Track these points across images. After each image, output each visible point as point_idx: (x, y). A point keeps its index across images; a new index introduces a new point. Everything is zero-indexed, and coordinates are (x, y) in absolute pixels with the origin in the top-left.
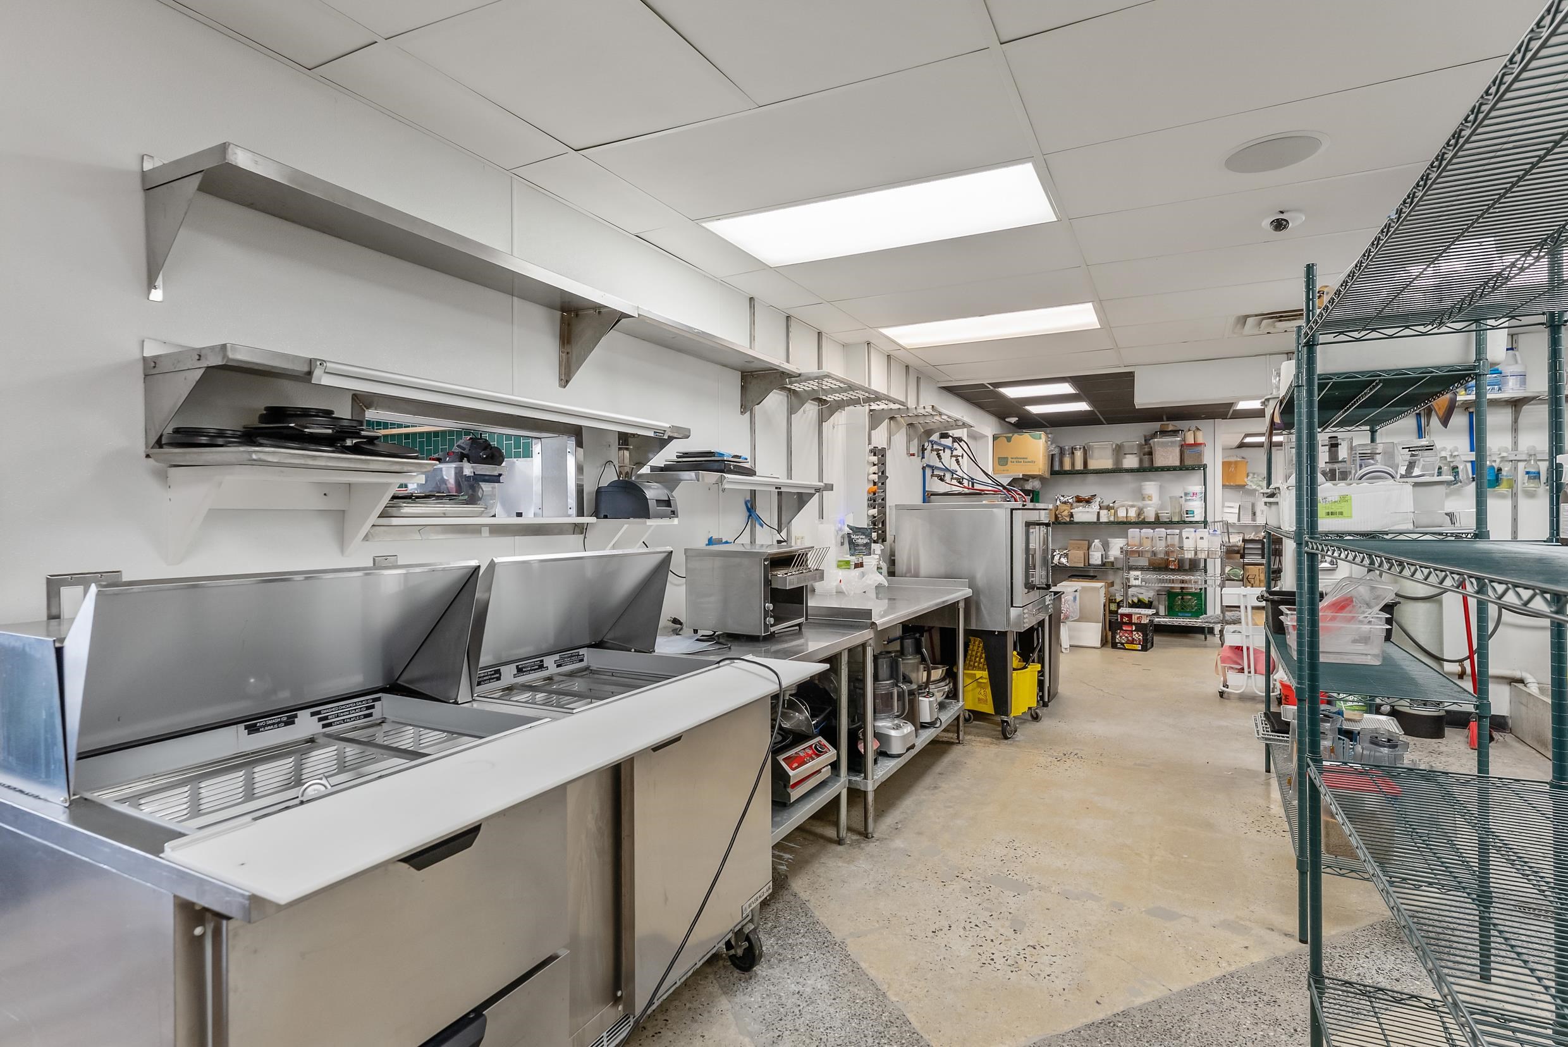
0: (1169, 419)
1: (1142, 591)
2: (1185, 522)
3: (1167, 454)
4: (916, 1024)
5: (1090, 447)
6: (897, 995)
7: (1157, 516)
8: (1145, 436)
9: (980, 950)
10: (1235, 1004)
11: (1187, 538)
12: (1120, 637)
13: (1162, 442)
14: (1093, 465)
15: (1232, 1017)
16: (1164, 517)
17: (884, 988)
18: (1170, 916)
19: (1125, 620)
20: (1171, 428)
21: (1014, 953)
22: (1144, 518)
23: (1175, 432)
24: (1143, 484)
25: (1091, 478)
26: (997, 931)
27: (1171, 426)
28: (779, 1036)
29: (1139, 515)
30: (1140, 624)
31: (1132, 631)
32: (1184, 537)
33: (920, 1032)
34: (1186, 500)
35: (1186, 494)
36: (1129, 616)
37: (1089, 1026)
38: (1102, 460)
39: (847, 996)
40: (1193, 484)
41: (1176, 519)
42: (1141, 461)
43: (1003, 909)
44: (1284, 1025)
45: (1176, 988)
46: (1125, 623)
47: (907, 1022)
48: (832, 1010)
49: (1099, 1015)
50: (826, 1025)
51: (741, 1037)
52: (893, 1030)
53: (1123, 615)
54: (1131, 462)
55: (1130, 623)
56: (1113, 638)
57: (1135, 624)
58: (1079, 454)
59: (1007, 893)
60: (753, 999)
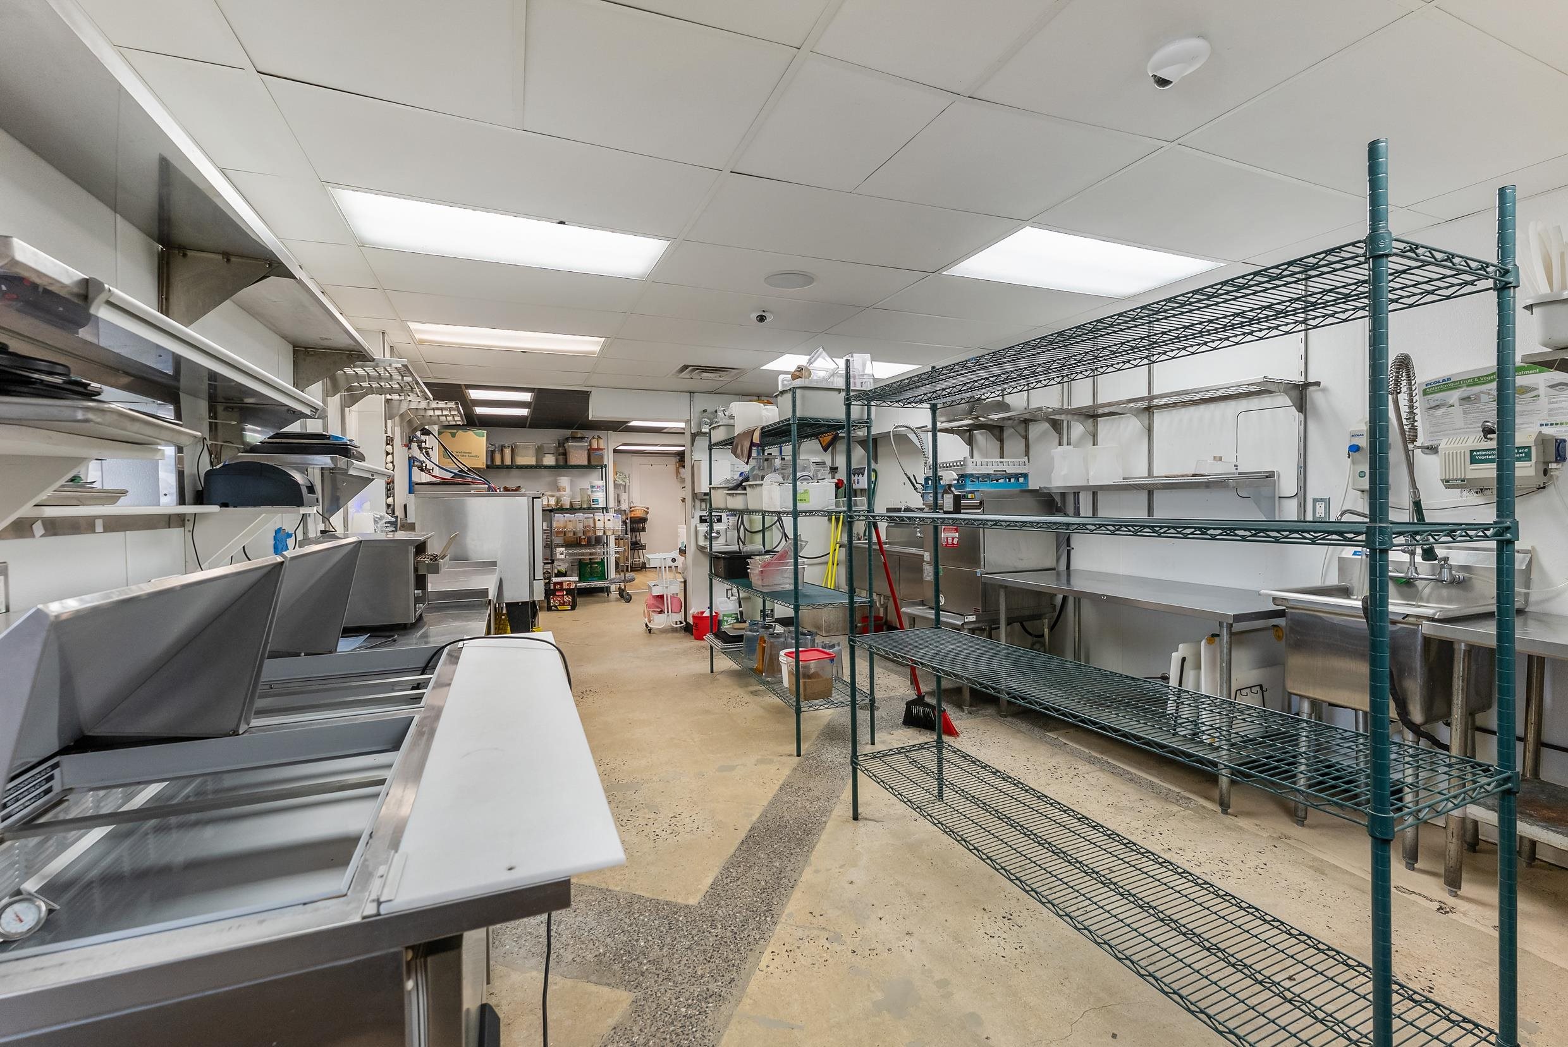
0: (578, 428)
1: (560, 564)
2: (593, 509)
3: (578, 456)
4: (646, 895)
5: (516, 446)
6: (617, 885)
7: (571, 504)
8: (559, 441)
9: (644, 833)
10: (796, 799)
11: (599, 520)
12: (554, 601)
13: (576, 446)
14: (521, 461)
15: (800, 805)
16: (577, 505)
17: (603, 886)
18: (732, 768)
19: (558, 587)
20: (579, 435)
21: (666, 825)
22: (562, 506)
23: (582, 438)
24: (558, 478)
25: (515, 472)
26: (644, 818)
27: (580, 433)
28: (557, 956)
29: (557, 503)
30: (570, 589)
31: (563, 595)
32: (597, 520)
33: (654, 897)
34: (592, 492)
35: (592, 487)
36: (561, 583)
37: (742, 843)
38: (526, 458)
39: (582, 905)
40: (594, 479)
41: (585, 506)
42: (557, 460)
43: (636, 804)
44: (822, 798)
45: (766, 804)
46: (558, 590)
47: (640, 897)
48: (580, 919)
49: (742, 835)
50: (586, 930)
51: (528, 975)
52: (636, 906)
53: (555, 584)
54: (549, 460)
55: (562, 589)
56: (549, 603)
57: (565, 589)
58: (507, 452)
59: (628, 793)
60: (508, 947)
